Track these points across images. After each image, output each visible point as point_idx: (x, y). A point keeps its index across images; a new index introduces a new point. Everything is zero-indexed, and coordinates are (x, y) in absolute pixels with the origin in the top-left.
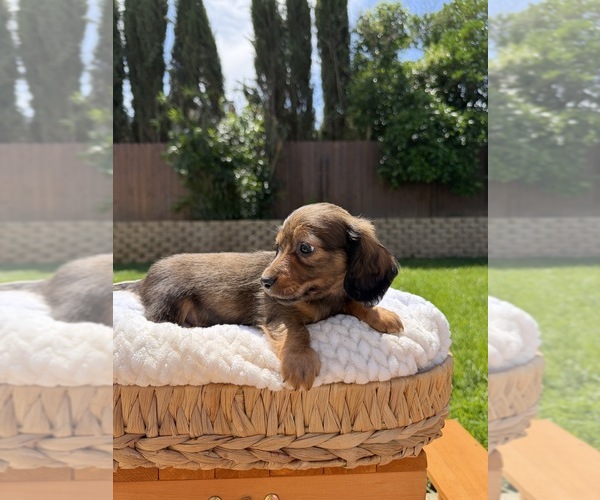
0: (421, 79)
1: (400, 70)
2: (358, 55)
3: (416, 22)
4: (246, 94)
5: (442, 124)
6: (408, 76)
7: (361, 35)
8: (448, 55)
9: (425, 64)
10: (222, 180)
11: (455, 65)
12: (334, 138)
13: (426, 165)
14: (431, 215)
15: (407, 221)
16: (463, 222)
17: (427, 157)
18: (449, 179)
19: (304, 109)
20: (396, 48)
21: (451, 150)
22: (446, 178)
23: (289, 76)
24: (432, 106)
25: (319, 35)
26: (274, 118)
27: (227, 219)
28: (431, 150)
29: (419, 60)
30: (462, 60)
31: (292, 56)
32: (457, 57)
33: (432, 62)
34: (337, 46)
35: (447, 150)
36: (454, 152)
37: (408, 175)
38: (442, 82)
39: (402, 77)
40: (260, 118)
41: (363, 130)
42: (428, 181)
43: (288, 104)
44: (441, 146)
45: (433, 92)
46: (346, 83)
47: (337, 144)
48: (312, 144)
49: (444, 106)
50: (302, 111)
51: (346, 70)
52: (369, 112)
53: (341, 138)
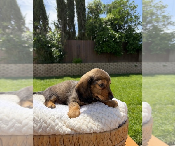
0: (106, 23)
1: (100, 20)
2: (88, 15)
3: (105, 6)
4: (55, 25)
5: (112, 36)
6: (102, 22)
7: (89, 9)
8: (113, 16)
9: (107, 19)
10: (48, 51)
11: (115, 19)
12: (81, 39)
13: (108, 48)
14: (109, 62)
15: (103, 64)
16: (118, 64)
17: (108, 45)
18: (114, 52)
19: (73, 30)
20: (99, 13)
21: (115, 43)
22: (113, 52)
23: (68, 20)
24: (109, 31)
25: (77, 8)
26: (63, 33)
27: (49, 63)
28: (109, 44)
29: (105, 18)
30: (117, 18)
31: (69, 14)
32: (116, 17)
33: (109, 18)
34: (82, 12)
35: (114, 43)
36: (115, 44)
37: (103, 51)
38: (112, 24)
39: (101, 22)
40: (59, 32)
41: (90, 37)
42: (108, 52)
43: (68, 28)
44: (112, 42)
45: (109, 27)
46: (85, 23)
47: (82, 41)
48: (75, 41)
49: (113, 31)
50: (72, 31)
51: (85, 19)
52: (91, 32)
53: (83, 39)
